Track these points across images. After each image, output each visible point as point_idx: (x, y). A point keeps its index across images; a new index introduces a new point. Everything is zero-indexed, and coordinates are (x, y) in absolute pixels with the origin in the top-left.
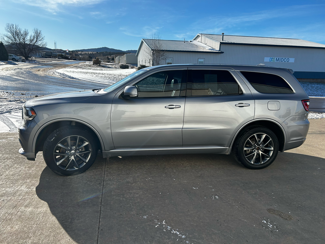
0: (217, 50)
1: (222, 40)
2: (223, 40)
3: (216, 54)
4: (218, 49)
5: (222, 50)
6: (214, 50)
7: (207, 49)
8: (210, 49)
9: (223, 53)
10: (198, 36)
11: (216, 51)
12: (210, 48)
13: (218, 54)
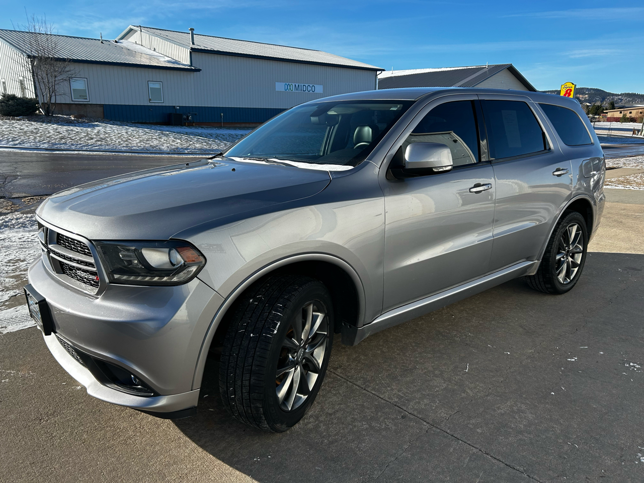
0: (185, 63)
1: (191, 43)
2: (193, 44)
3: (185, 73)
4: (188, 63)
5: (197, 65)
6: (179, 64)
7: (162, 62)
8: (169, 62)
9: (199, 70)
10: (131, 30)
11: (185, 67)
12: (167, 59)
13: (188, 73)
